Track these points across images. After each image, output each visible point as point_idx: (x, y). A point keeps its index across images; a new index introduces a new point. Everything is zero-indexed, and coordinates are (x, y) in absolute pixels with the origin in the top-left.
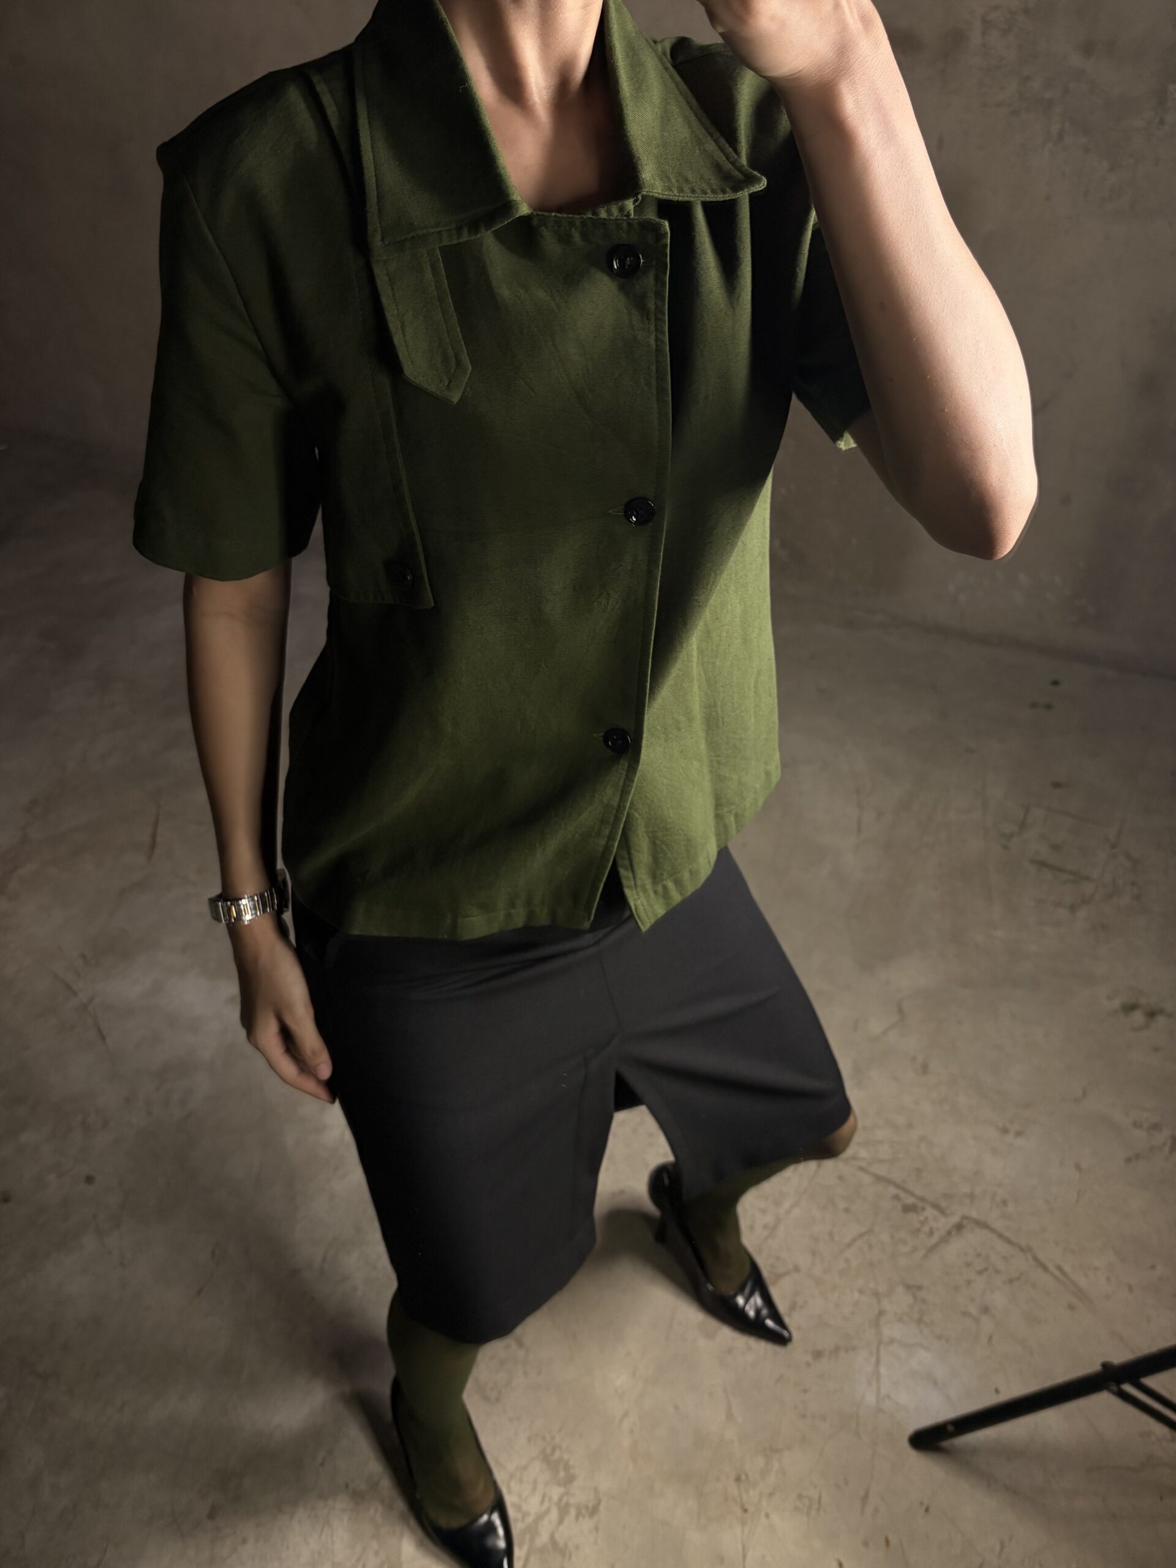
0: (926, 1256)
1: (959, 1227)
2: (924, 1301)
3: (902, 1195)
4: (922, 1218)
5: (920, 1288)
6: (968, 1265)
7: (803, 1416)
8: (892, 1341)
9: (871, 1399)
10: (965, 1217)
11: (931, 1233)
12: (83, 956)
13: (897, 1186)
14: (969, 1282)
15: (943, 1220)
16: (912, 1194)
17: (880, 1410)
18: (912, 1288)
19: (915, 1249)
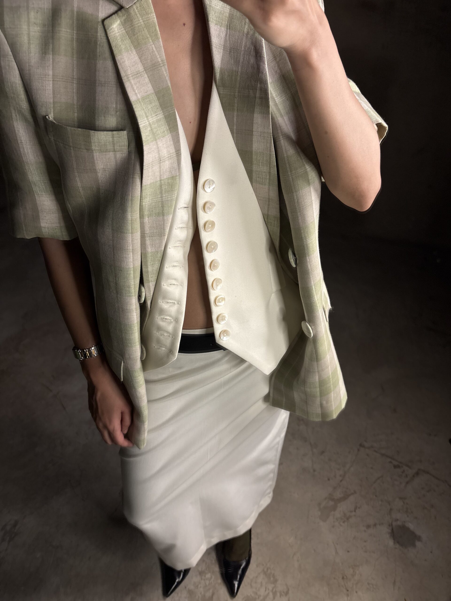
0: (405, 486)
1: (417, 474)
2: (407, 503)
3: (393, 461)
4: (402, 471)
6: (423, 488)
7: (366, 552)
10: (420, 470)
11: (406, 476)
12: (53, 376)
13: (391, 458)
14: (424, 495)
15: (410, 471)
16: (397, 461)
18: (403, 499)
19: (401, 483)
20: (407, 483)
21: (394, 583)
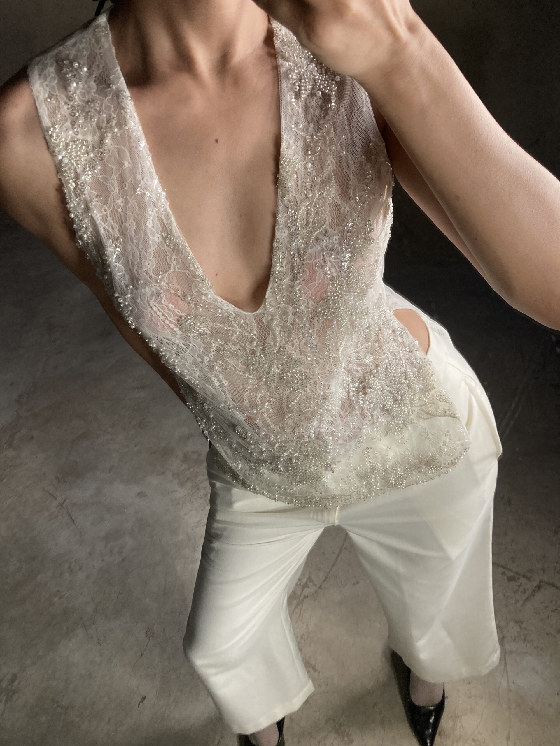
0: (523, 604)
1: (539, 587)
2: (525, 628)
3: (507, 572)
4: (519, 584)
5: (522, 622)
6: (546, 607)
7: (470, 697)
8: (511, 652)
9: (505, 684)
10: (542, 582)
11: (524, 592)
12: (57, 478)
13: (504, 568)
14: (549, 616)
15: (529, 584)
16: (511, 571)
17: (510, 690)
18: (519, 622)
19: (517, 601)
20: (527, 600)
21: (508, 738)
